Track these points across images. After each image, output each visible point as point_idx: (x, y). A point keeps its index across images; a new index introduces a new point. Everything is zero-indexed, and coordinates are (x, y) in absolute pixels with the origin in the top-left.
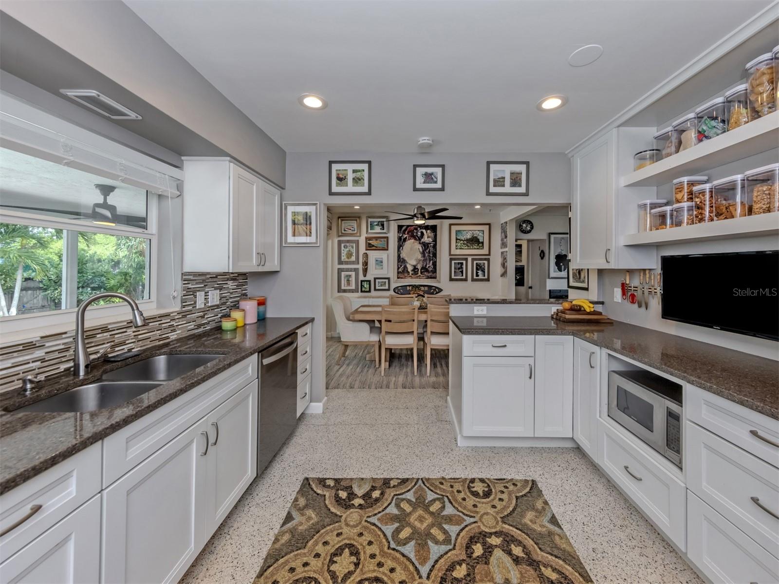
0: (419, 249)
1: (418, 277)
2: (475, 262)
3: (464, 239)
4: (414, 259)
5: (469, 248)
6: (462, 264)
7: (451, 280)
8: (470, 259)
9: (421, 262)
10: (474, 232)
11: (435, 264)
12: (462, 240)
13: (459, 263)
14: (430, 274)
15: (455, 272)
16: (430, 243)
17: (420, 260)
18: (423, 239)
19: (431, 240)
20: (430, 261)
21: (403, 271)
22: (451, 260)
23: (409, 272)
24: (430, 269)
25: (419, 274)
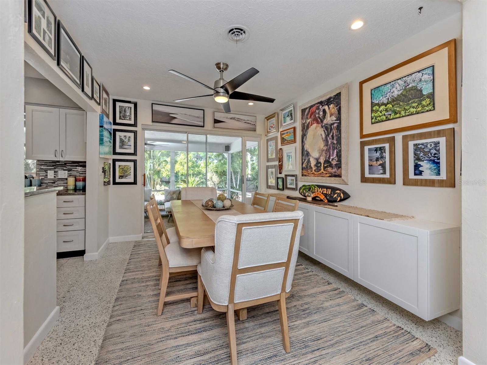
0: (321, 135)
1: (320, 174)
2: (411, 144)
3: (385, 102)
4: (317, 150)
5: (398, 115)
6: (382, 149)
7: (364, 180)
8: (399, 137)
9: (324, 154)
10: (408, 79)
11: (339, 156)
12: (383, 104)
13: (376, 150)
14: (334, 170)
15: (370, 166)
16: (334, 124)
17: (323, 151)
18: (325, 120)
19: (334, 118)
20: (334, 150)
21: (307, 168)
22: (363, 144)
23: (312, 168)
24: (334, 163)
25: (322, 170)
